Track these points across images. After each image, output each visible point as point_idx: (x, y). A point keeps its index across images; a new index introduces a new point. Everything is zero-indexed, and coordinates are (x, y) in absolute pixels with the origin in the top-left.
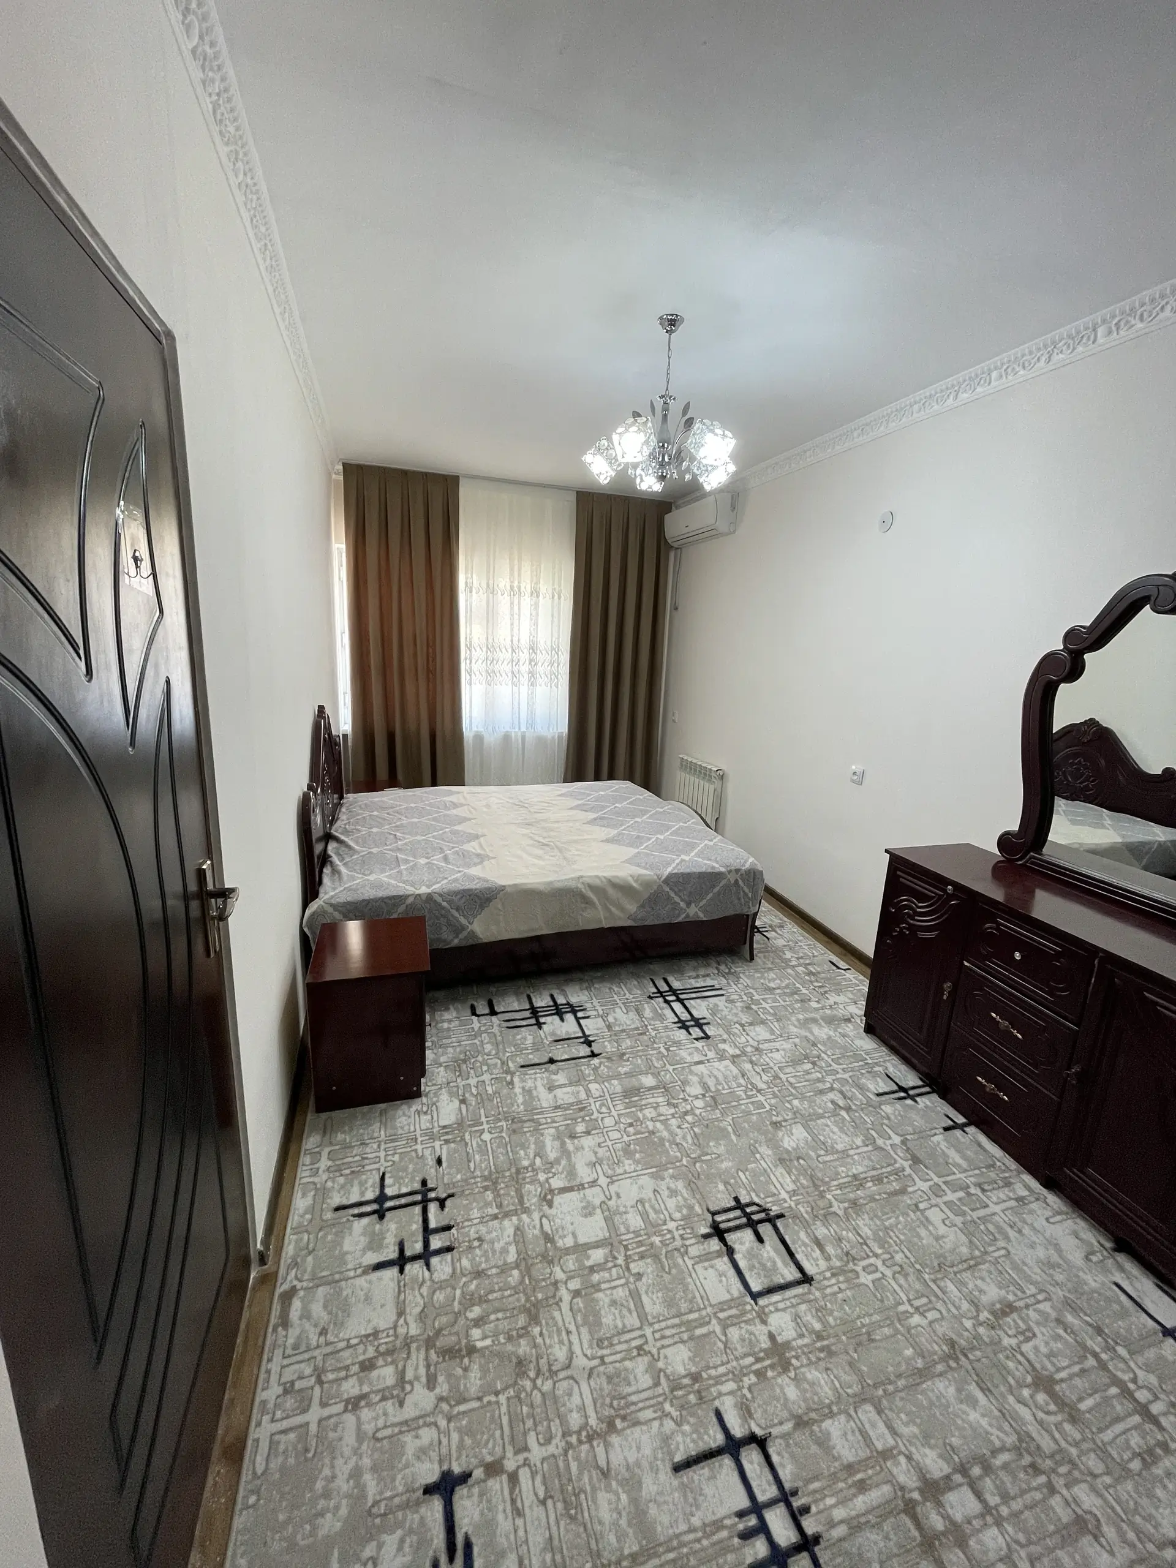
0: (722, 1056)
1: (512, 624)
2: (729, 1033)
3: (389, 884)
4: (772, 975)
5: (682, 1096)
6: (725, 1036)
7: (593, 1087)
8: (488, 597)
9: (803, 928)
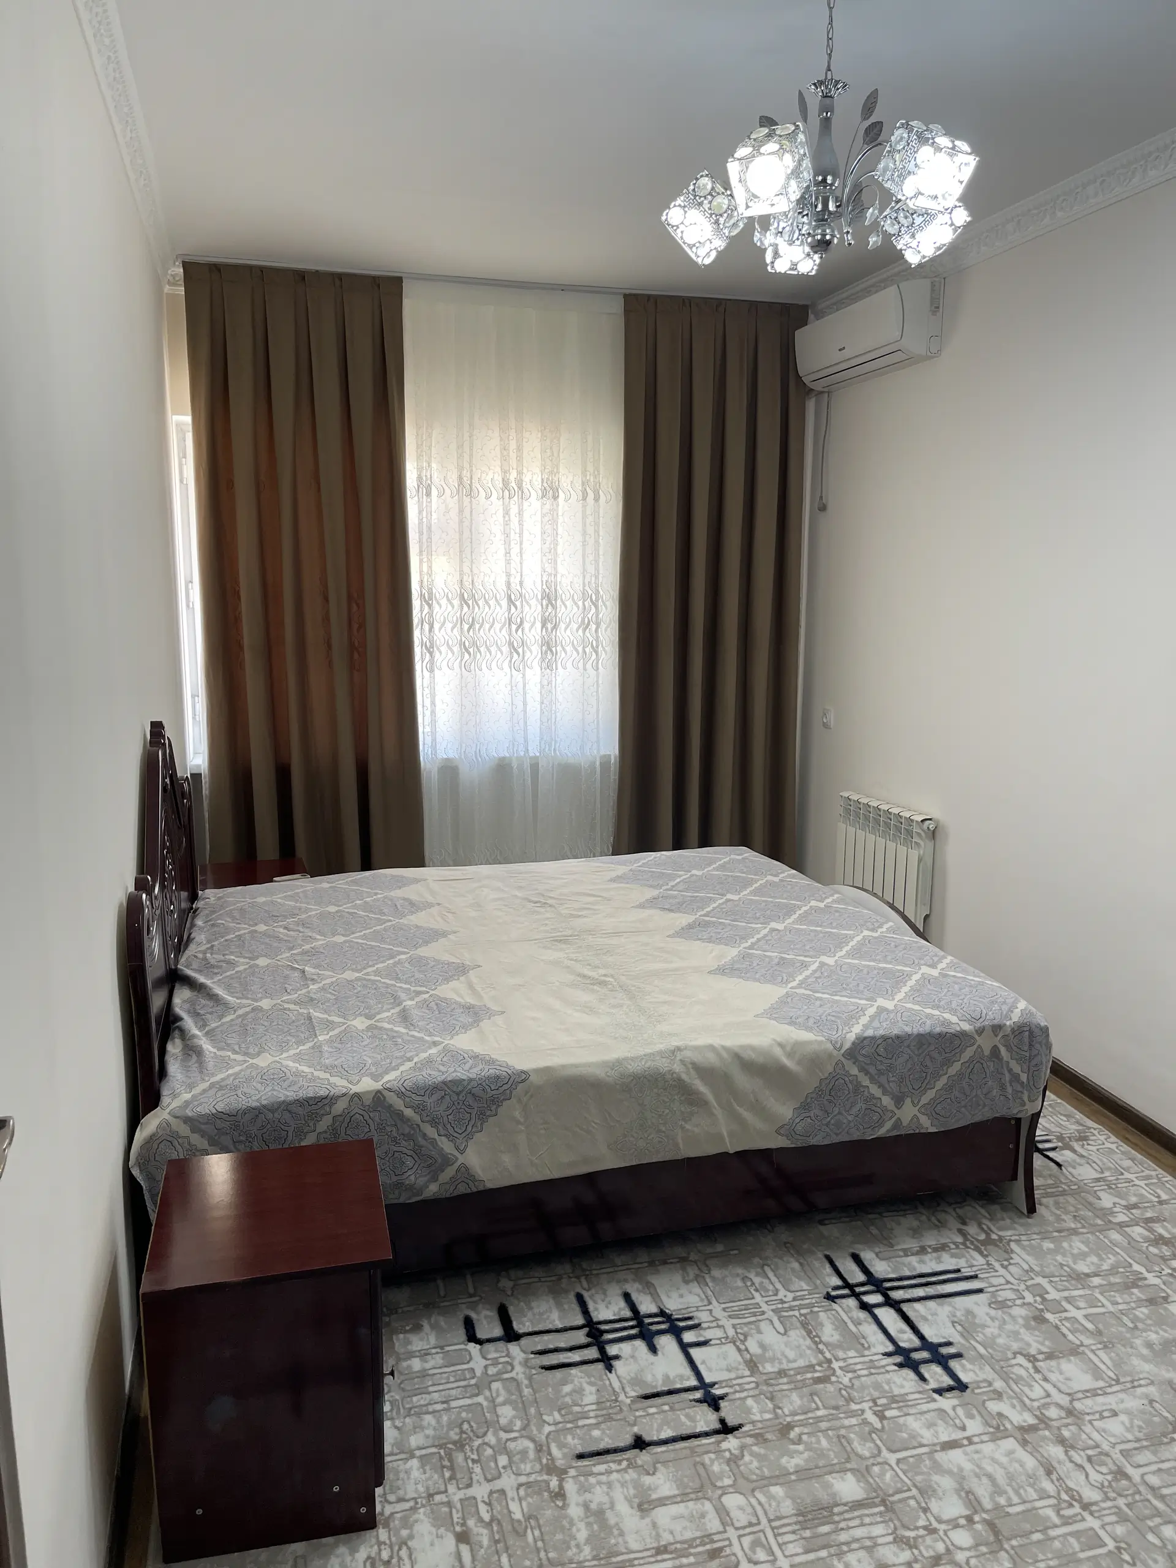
0: (998, 1430)
1: (508, 553)
2: (1006, 1377)
3: (298, 1074)
4: (1077, 1245)
5: (921, 1523)
6: (999, 1385)
7: (733, 1501)
8: (460, 501)
9: (1126, 1140)
